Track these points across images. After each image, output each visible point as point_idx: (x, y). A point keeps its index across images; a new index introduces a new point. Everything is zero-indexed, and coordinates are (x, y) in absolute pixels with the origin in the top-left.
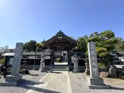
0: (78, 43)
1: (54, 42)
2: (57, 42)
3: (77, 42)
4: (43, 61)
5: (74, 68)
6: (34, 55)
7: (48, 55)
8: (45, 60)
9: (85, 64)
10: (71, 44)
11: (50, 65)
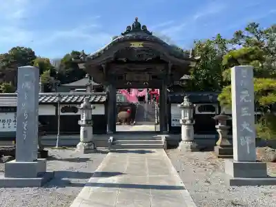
0: (193, 65)
1: (116, 61)
2: (124, 60)
3: (193, 60)
4: (87, 121)
5: (180, 140)
6: (52, 103)
7: (99, 103)
8: (94, 116)
9: (217, 127)
10: (170, 65)
11: (105, 133)
